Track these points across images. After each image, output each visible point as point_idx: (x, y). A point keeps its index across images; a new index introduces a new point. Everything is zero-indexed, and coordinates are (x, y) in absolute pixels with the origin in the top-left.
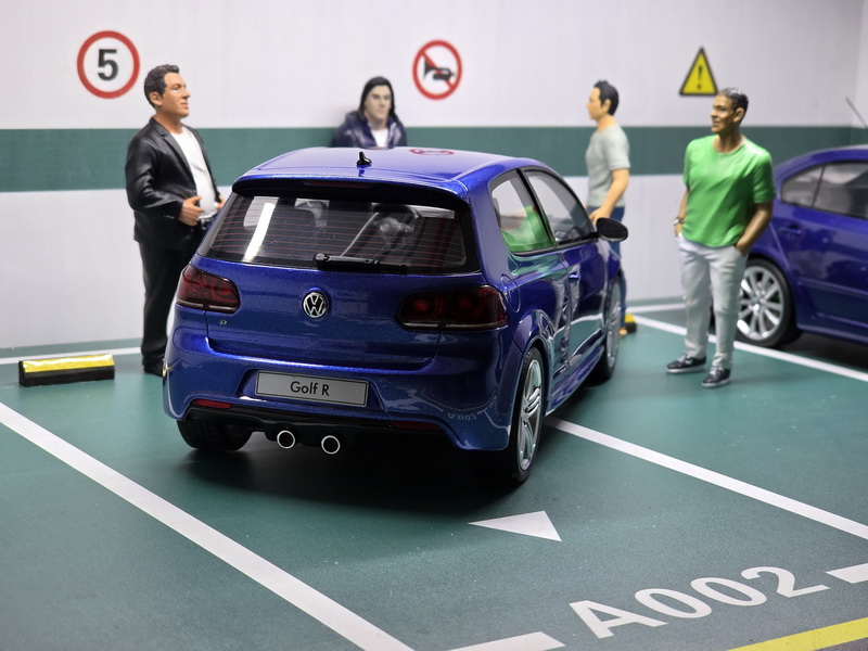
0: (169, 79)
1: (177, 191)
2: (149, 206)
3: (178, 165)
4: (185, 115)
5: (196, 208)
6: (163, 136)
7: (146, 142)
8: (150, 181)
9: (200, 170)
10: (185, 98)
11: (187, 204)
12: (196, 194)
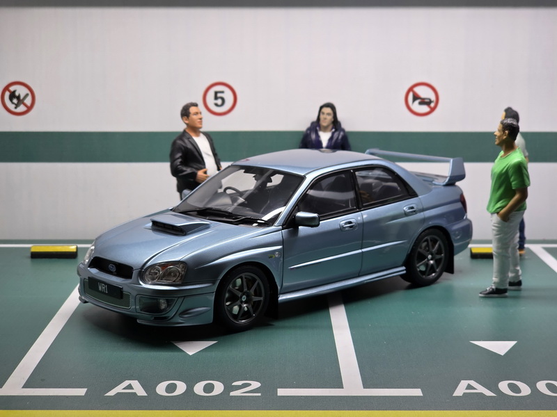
0: (192, 110)
1: (195, 166)
2: (180, 174)
3: (196, 154)
4: (201, 128)
5: (205, 175)
6: (188, 138)
7: (179, 142)
8: (181, 162)
9: (209, 155)
10: (201, 119)
11: (200, 173)
12: (205, 168)
